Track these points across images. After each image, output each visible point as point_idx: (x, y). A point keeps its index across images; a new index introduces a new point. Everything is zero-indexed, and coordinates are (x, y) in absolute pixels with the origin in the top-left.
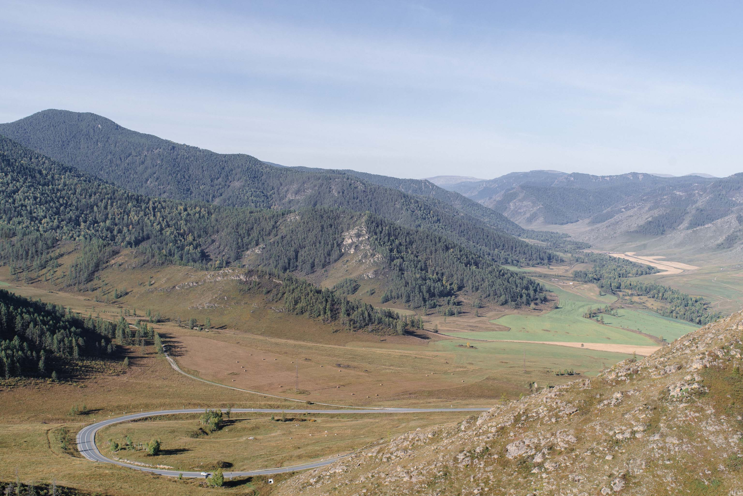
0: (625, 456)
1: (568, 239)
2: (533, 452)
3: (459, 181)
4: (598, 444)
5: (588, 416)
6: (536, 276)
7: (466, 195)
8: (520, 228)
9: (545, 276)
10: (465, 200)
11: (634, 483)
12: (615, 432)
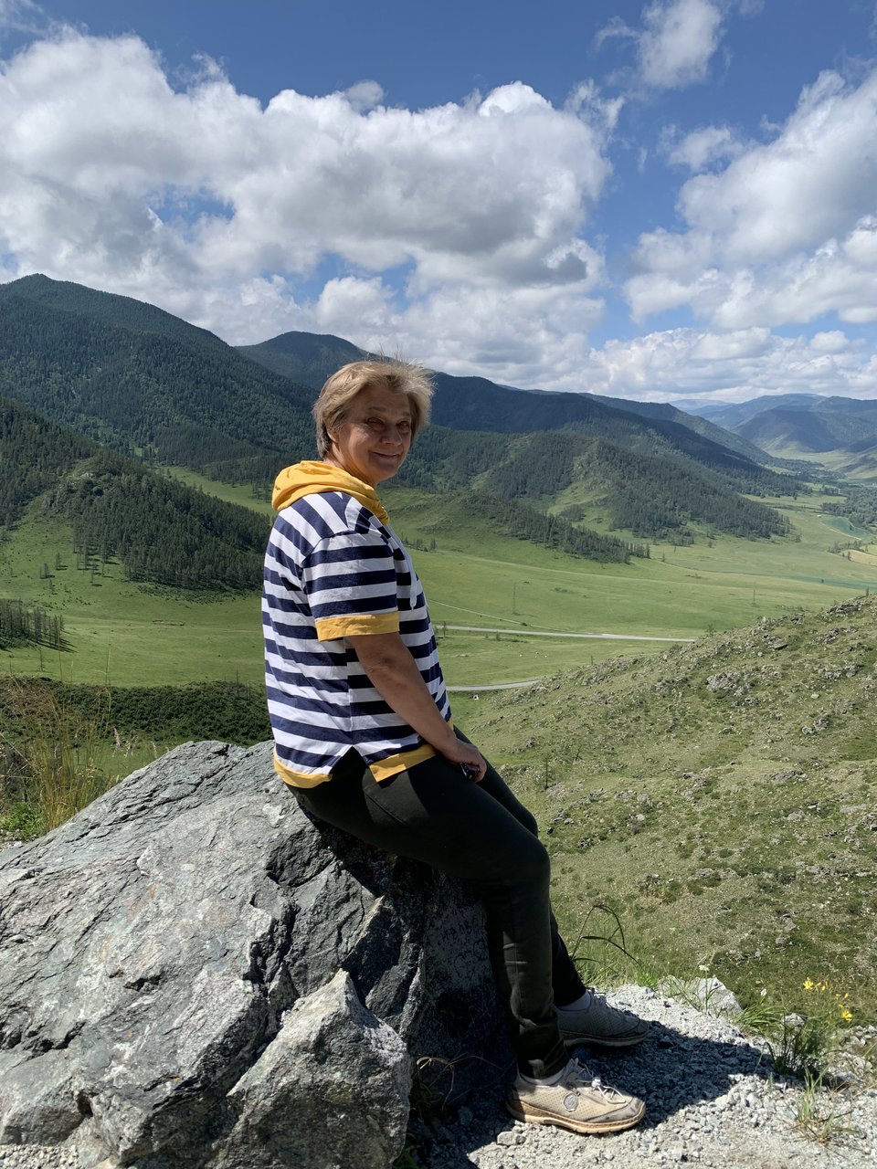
0: (831, 697)
1: (822, 469)
2: (735, 686)
3: (705, 405)
4: (804, 682)
5: (797, 652)
6: (780, 508)
7: (711, 420)
8: (768, 455)
9: (791, 508)
10: (710, 426)
11: (839, 725)
12: (824, 670)
